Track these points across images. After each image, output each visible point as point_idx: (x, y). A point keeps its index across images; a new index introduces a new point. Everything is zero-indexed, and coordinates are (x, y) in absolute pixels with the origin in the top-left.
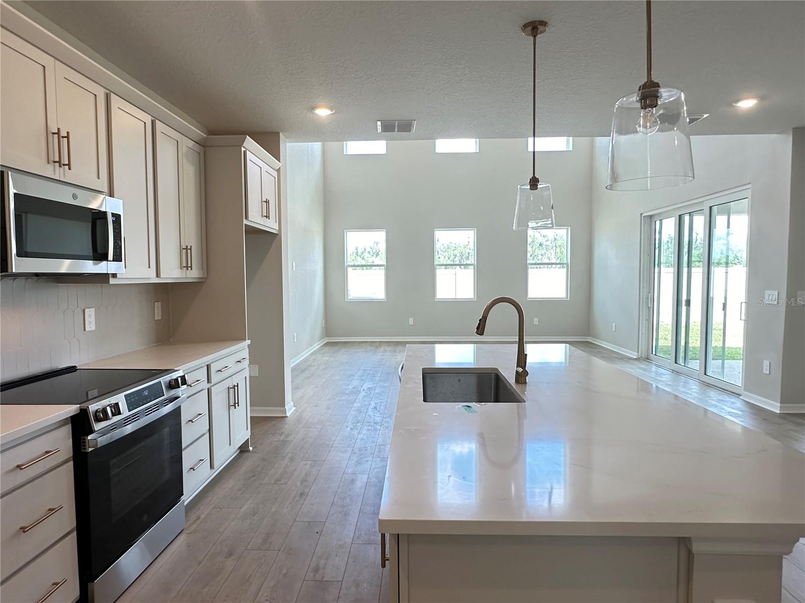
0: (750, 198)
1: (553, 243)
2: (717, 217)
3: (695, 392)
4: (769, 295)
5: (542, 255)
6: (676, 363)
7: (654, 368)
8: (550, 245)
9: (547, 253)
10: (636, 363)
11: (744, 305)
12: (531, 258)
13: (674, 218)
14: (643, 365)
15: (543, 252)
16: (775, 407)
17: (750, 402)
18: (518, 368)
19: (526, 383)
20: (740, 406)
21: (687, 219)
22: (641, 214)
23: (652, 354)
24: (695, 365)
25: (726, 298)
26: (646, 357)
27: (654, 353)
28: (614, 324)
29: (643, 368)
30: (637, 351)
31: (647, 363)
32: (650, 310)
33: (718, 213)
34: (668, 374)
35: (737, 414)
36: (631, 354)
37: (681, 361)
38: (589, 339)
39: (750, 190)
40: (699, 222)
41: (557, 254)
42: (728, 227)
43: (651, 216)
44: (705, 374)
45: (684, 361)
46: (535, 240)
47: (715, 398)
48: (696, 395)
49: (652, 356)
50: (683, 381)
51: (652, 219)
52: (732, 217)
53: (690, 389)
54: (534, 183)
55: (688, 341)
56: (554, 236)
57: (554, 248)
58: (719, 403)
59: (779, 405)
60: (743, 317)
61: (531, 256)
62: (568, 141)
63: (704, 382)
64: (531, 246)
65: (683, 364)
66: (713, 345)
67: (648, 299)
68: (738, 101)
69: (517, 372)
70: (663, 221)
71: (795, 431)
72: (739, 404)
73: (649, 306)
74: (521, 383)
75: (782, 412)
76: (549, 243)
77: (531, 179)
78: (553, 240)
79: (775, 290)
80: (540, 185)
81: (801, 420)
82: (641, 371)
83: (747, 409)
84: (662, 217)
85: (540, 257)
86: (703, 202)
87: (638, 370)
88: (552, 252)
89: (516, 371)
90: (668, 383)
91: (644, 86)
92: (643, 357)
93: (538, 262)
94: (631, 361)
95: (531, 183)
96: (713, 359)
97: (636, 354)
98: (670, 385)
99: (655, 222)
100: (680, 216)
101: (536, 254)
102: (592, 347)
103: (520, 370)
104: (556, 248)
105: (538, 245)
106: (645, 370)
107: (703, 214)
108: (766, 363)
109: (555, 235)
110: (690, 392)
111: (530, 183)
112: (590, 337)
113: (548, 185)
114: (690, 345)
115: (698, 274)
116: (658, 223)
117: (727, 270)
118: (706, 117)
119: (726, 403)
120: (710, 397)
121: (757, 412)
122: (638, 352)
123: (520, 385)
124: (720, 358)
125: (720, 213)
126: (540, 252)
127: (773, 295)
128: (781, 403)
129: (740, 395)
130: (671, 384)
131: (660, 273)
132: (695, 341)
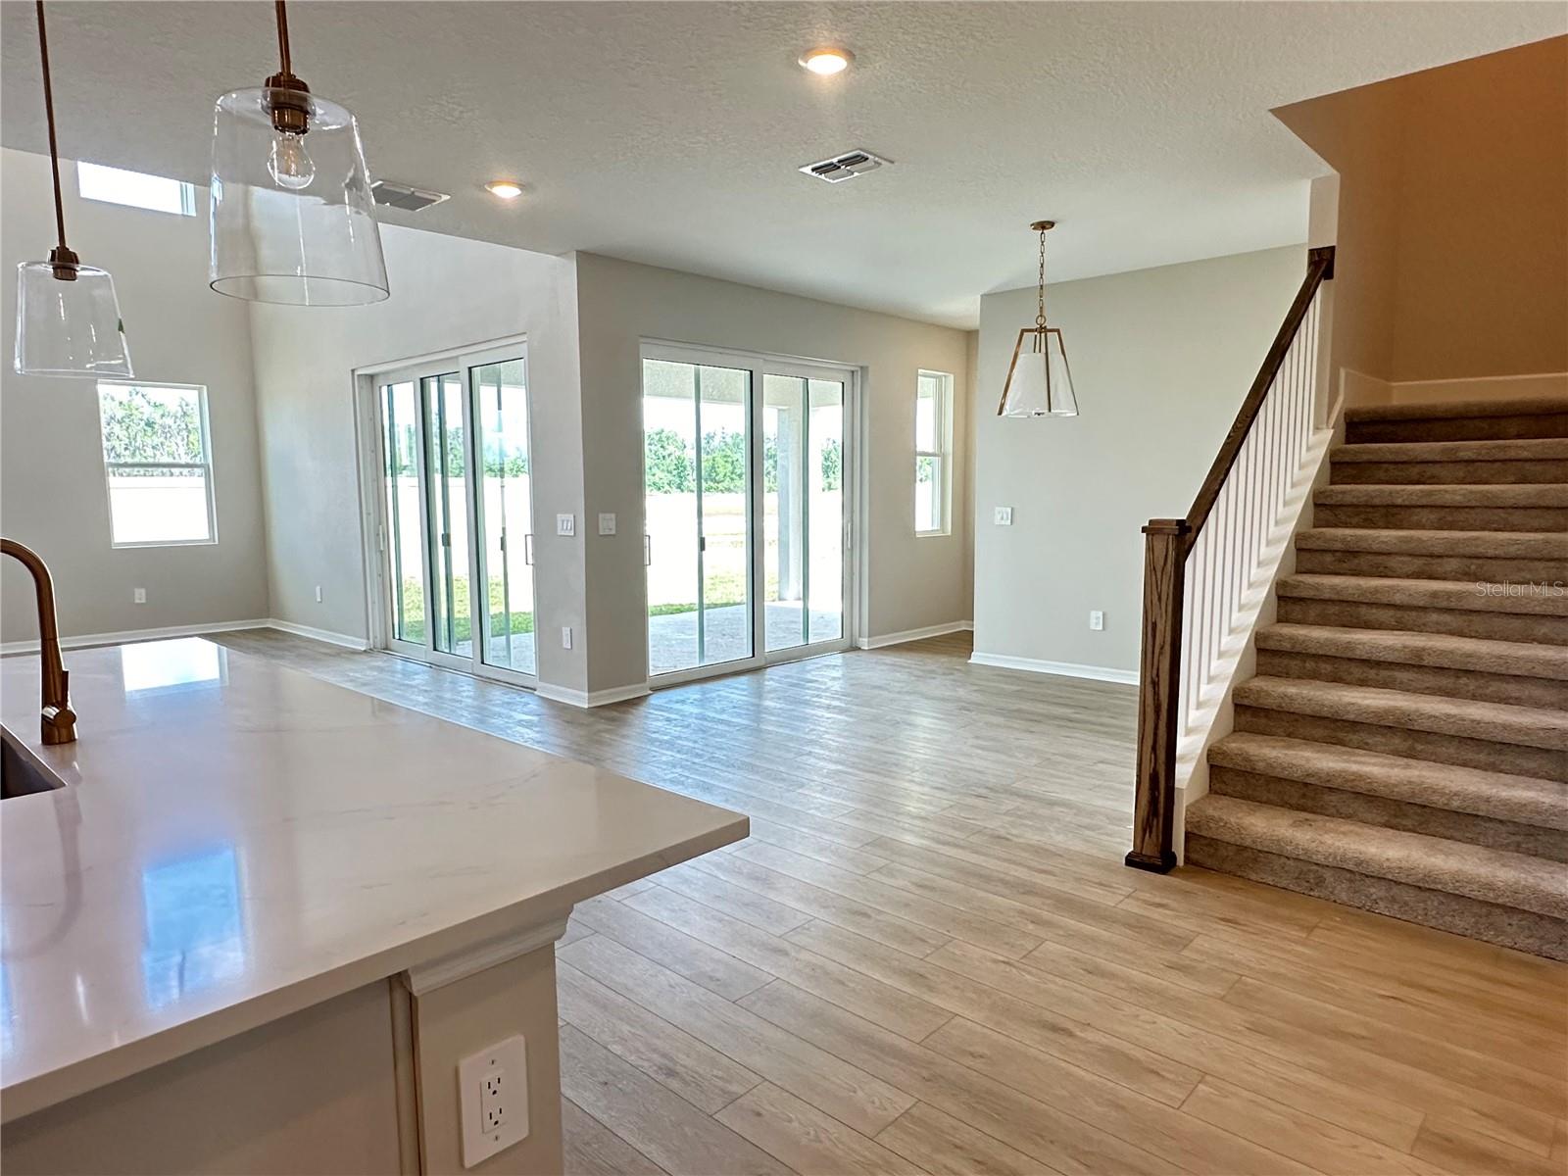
0: (526, 358)
1: (178, 422)
2: (481, 387)
3: (467, 697)
4: (563, 521)
5: (153, 447)
6: (435, 649)
7: (399, 665)
8: (174, 426)
9: (167, 443)
10: (364, 658)
11: (529, 538)
12: (127, 452)
13: (411, 383)
14: (379, 661)
15: (157, 440)
16: (581, 699)
17: (550, 697)
18: (45, 709)
19: (75, 740)
20: (535, 707)
21: (433, 386)
22: (353, 371)
23: (394, 637)
24: (466, 649)
25: (504, 529)
26: (383, 646)
27: (397, 636)
28: (318, 588)
29: (379, 667)
30: (365, 635)
31: (385, 657)
32: (383, 555)
33: (482, 381)
34: (424, 672)
35: (531, 721)
36: (353, 642)
37: (443, 645)
38: (270, 624)
39: (525, 345)
40: (454, 392)
41: (191, 445)
42: (500, 408)
43: (372, 377)
44: (483, 663)
45: (447, 645)
46: (134, 411)
47: (498, 702)
48: (469, 701)
49: (394, 643)
50: (449, 680)
51: (374, 382)
52: (503, 389)
53: (460, 692)
54: (64, 263)
55: (452, 609)
56: (181, 406)
57: (185, 433)
58: (506, 709)
59: (586, 694)
60: (530, 561)
61: (126, 449)
62: (183, 194)
63: (481, 677)
64: (124, 426)
65: (447, 651)
66: (492, 613)
67: (378, 535)
68: (492, 184)
69: (44, 717)
70: (394, 387)
71: (607, 731)
72: (533, 705)
73: (382, 548)
74: (60, 743)
75: (591, 706)
76: (169, 421)
77: (53, 252)
78: (179, 415)
79: (570, 513)
80: (83, 269)
81: (615, 714)
82: (375, 673)
83: (544, 711)
84: (392, 378)
85: (150, 452)
86: (457, 357)
87: (368, 672)
88: (180, 444)
89: (43, 715)
90: (424, 688)
91: (275, 81)
92: (379, 646)
93: (144, 461)
94: (357, 657)
95: (56, 262)
96: (493, 636)
97: (365, 641)
98: (426, 691)
99: (380, 387)
100: (422, 379)
101: (139, 443)
102: (276, 639)
103: (52, 712)
104: (189, 432)
105: (143, 424)
106: (381, 670)
107: (456, 380)
108: (566, 631)
109: (184, 404)
110: (460, 698)
111: (53, 259)
112: (270, 619)
113: (103, 273)
114: (457, 615)
115: (458, 488)
116: (385, 389)
117: (502, 482)
118: (445, 201)
119: (514, 707)
120: (491, 701)
121: (560, 710)
122: (368, 639)
123: (58, 748)
124: (503, 632)
125: (486, 381)
126: (148, 441)
127: (568, 521)
128: (589, 692)
129: (535, 690)
130: (428, 689)
131: (395, 487)
132: (463, 608)
